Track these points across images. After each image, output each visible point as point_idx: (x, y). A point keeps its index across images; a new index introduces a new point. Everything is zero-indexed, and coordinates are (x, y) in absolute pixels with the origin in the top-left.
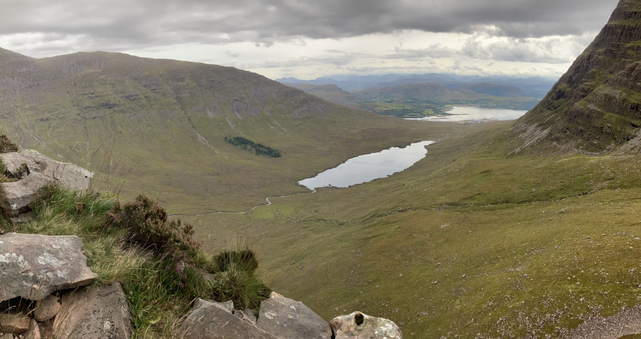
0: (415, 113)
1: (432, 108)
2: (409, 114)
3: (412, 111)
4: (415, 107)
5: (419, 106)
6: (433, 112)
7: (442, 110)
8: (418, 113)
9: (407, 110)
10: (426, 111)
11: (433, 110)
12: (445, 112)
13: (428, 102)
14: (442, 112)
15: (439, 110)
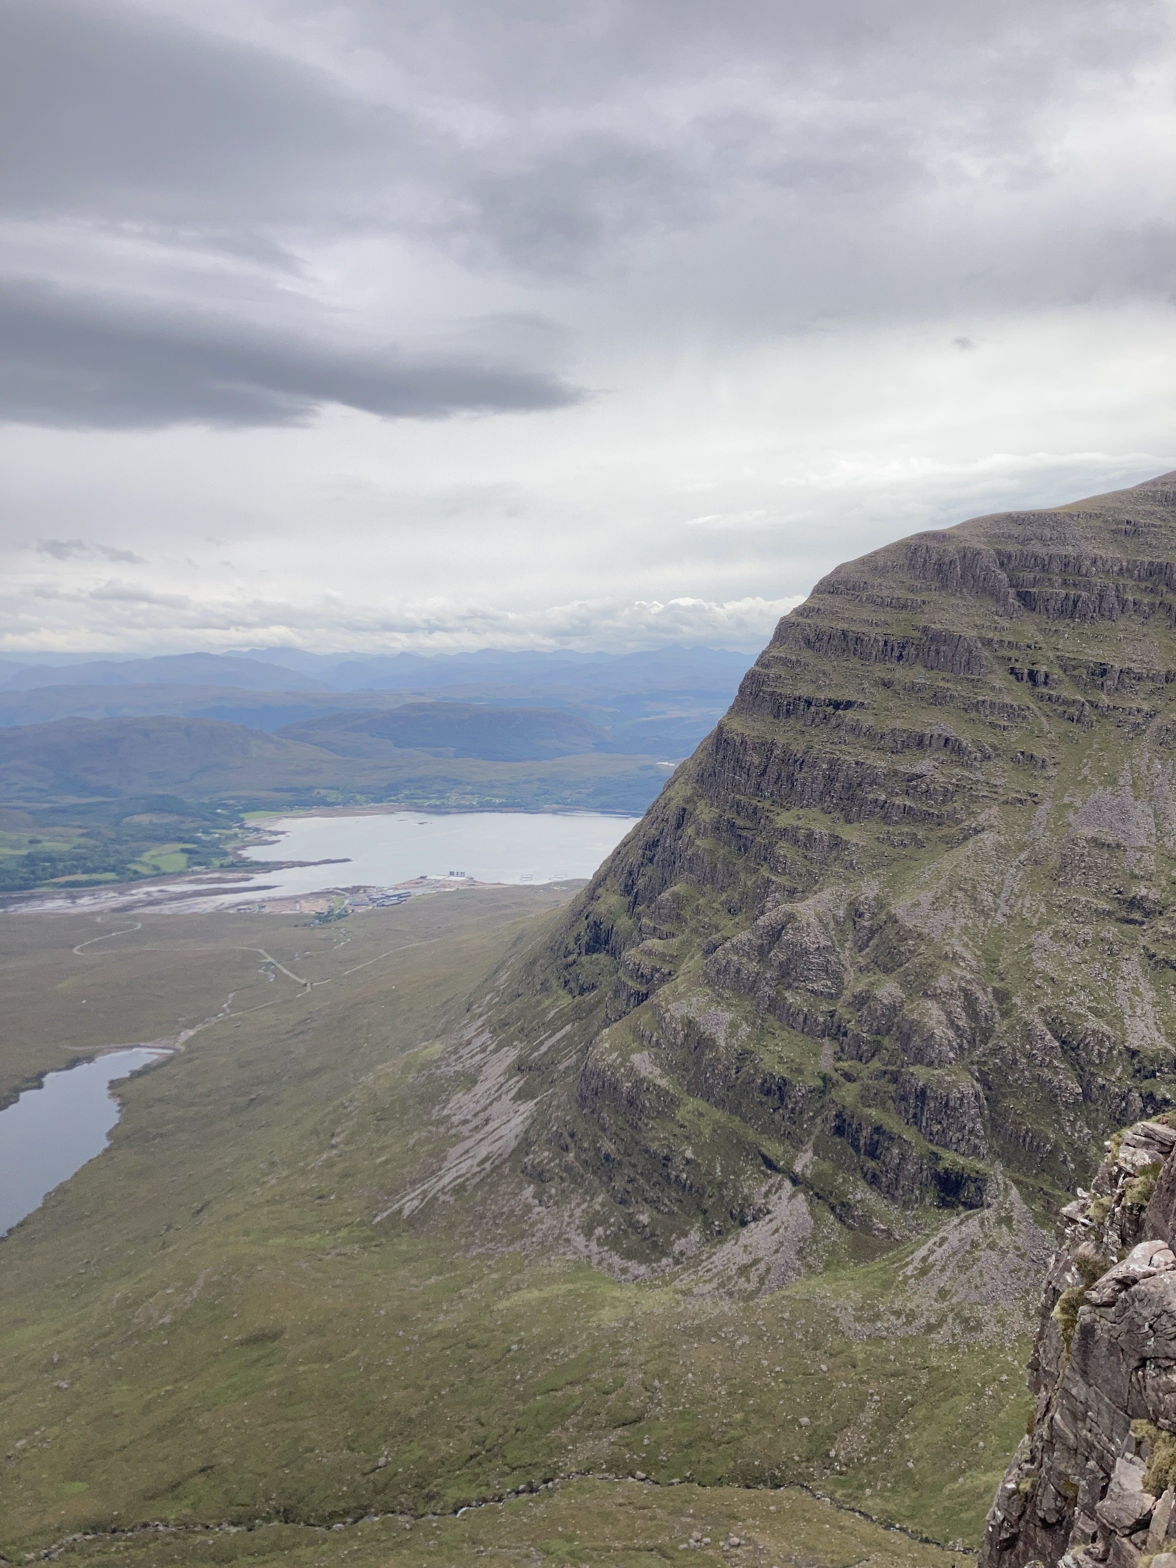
0: (94, 870)
1: (181, 840)
2: (63, 880)
3: (78, 862)
4: (91, 842)
5: (113, 835)
6: (182, 859)
7: (229, 847)
8: (106, 870)
9: (50, 859)
10: (146, 857)
11: (183, 851)
12: (245, 853)
13: (162, 805)
14: (225, 854)
15: (214, 844)
